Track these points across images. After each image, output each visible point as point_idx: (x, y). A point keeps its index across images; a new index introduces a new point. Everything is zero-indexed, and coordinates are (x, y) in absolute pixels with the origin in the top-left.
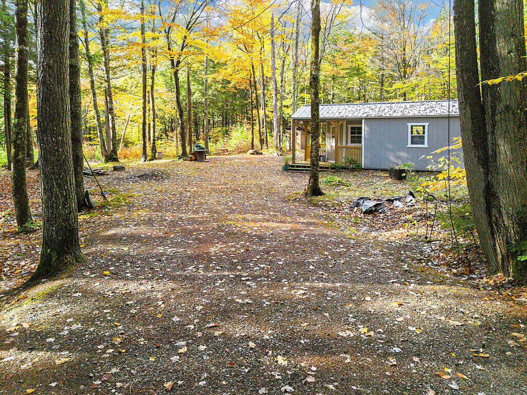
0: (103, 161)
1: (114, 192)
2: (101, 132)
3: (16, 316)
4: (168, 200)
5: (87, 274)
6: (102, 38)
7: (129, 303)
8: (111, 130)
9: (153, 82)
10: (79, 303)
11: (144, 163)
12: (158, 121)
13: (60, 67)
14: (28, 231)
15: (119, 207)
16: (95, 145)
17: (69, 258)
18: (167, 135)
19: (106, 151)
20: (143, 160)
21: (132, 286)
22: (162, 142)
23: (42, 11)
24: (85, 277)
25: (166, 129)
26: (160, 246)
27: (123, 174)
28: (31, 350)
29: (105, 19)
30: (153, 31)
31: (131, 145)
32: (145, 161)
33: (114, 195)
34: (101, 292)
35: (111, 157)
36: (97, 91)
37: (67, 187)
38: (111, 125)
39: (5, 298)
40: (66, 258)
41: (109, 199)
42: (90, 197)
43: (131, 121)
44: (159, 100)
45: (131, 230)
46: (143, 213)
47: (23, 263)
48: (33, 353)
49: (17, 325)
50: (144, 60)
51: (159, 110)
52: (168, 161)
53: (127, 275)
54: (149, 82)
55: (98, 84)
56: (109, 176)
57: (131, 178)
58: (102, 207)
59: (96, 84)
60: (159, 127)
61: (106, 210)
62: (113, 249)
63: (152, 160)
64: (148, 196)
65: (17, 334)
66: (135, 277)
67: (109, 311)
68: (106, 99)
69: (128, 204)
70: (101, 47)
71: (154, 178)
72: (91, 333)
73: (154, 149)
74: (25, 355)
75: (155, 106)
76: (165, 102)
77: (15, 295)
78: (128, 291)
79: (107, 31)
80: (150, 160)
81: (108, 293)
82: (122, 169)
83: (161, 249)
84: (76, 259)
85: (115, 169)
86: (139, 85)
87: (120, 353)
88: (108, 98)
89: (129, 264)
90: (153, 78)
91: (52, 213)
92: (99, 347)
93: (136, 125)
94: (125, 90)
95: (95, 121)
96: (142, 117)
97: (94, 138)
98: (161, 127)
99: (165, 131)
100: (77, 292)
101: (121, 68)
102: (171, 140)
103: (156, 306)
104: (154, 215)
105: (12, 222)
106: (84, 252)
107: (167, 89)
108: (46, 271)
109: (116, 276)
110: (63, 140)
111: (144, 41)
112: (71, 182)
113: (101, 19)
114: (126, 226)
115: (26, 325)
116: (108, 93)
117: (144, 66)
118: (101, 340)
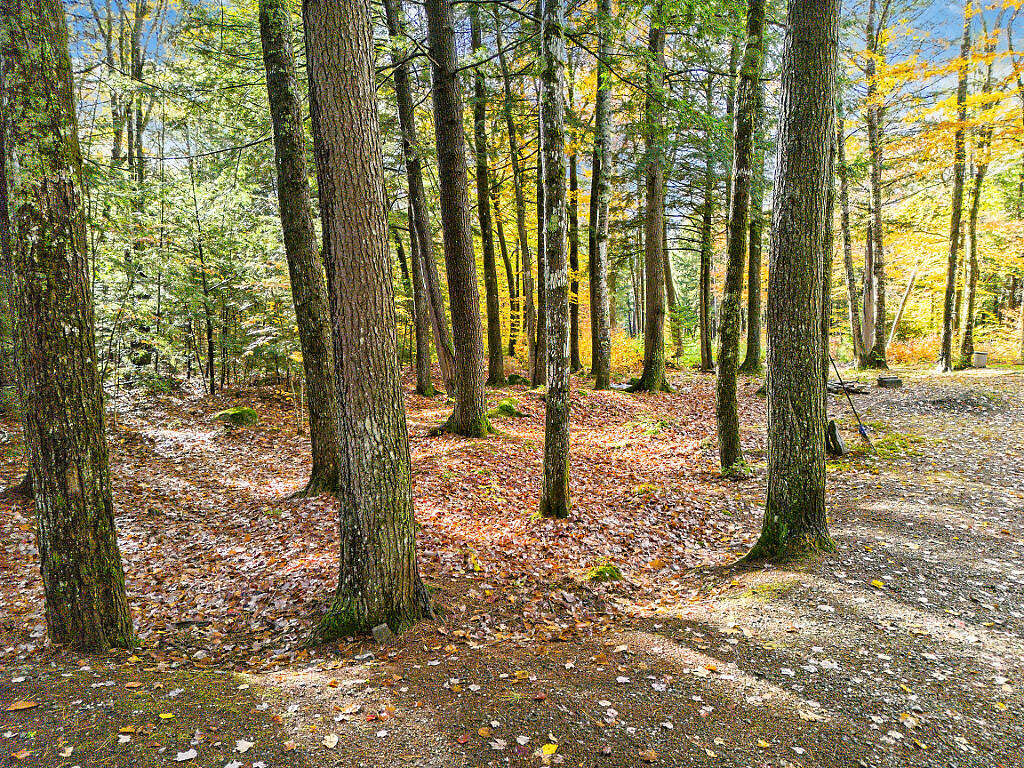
0: (856, 365)
1: (881, 429)
2: (855, 310)
3: (732, 613)
4: (1005, 460)
5: (840, 576)
6: (872, 128)
7: (926, 655)
8: (875, 308)
9: (976, 203)
10: (831, 624)
11: (943, 374)
12: (980, 286)
13: (811, 200)
14: (738, 478)
15: (893, 460)
16: (838, 334)
17: (808, 538)
18: (1000, 317)
19: (862, 347)
20: (940, 367)
21: (932, 625)
22: (986, 331)
23: (788, 103)
24: (837, 580)
25: (996, 302)
26: (990, 557)
27: (898, 396)
28: (760, 677)
29: (879, 89)
30: (987, 88)
31: (914, 335)
32: (946, 370)
33: (881, 435)
34: (871, 617)
35: (872, 359)
36: (853, 233)
37: (811, 414)
38: (876, 297)
39: (712, 578)
40: (804, 538)
41: (873, 442)
42: (838, 432)
43: (918, 287)
44: (988, 239)
45: (921, 509)
46: (949, 481)
47: (731, 528)
48: (762, 682)
49: (735, 627)
50: (959, 157)
51: (985, 260)
52: (1001, 372)
53: (920, 599)
54: (967, 202)
55: (855, 217)
56: (870, 397)
57: (917, 403)
58: (859, 455)
59: (853, 219)
60: (983, 296)
61: (868, 462)
62: (887, 540)
63: (962, 369)
64: (956, 446)
65: (736, 642)
66: (939, 608)
67: (888, 658)
68: (870, 246)
69: (911, 456)
70: (866, 145)
71: (970, 408)
72: (856, 687)
73: (968, 345)
74: (750, 681)
75: (977, 253)
76: (999, 242)
77: (726, 576)
78: (925, 633)
79: (882, 111)
80: (956, 369)
81: (883, 623)
82: (897, 383)
83: (993, 566)
84: (820, 544)
85: (882, 383)
86: (942, 211)
87: (918, 747)
88: (874, 244)
89: (922, 579)
90: (976, 193)
91: (784, 456)
92: (874, 718)
93: (927, 294)
94: (908, 225)
95: (845, 289)
96: (947, 278)
97: (838, 321)
98: (985, 298)
99: (996, 308)
100: (826, 603)
101: (904, 181)
102: (1008, 326)
103: (991, 684)
104: (973, 489)
105: (713, 458)
106: (833, 534)
107: (1009, 214)
108: (770, 552)
109: (895, 593)
110: (807, 330)
111: (963, 116)
112: (816, 406)
113: (872, 90)
114: (911, 499)
115: (748, 633)
116: (874, 235)
117: (959, 169)
118: (877, 707)
